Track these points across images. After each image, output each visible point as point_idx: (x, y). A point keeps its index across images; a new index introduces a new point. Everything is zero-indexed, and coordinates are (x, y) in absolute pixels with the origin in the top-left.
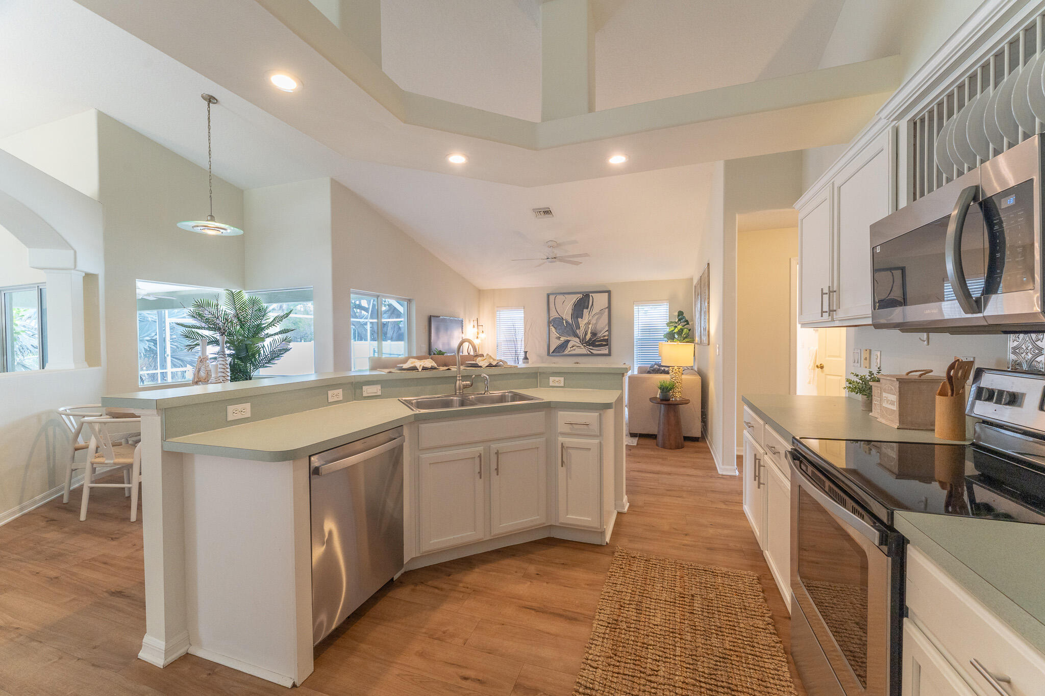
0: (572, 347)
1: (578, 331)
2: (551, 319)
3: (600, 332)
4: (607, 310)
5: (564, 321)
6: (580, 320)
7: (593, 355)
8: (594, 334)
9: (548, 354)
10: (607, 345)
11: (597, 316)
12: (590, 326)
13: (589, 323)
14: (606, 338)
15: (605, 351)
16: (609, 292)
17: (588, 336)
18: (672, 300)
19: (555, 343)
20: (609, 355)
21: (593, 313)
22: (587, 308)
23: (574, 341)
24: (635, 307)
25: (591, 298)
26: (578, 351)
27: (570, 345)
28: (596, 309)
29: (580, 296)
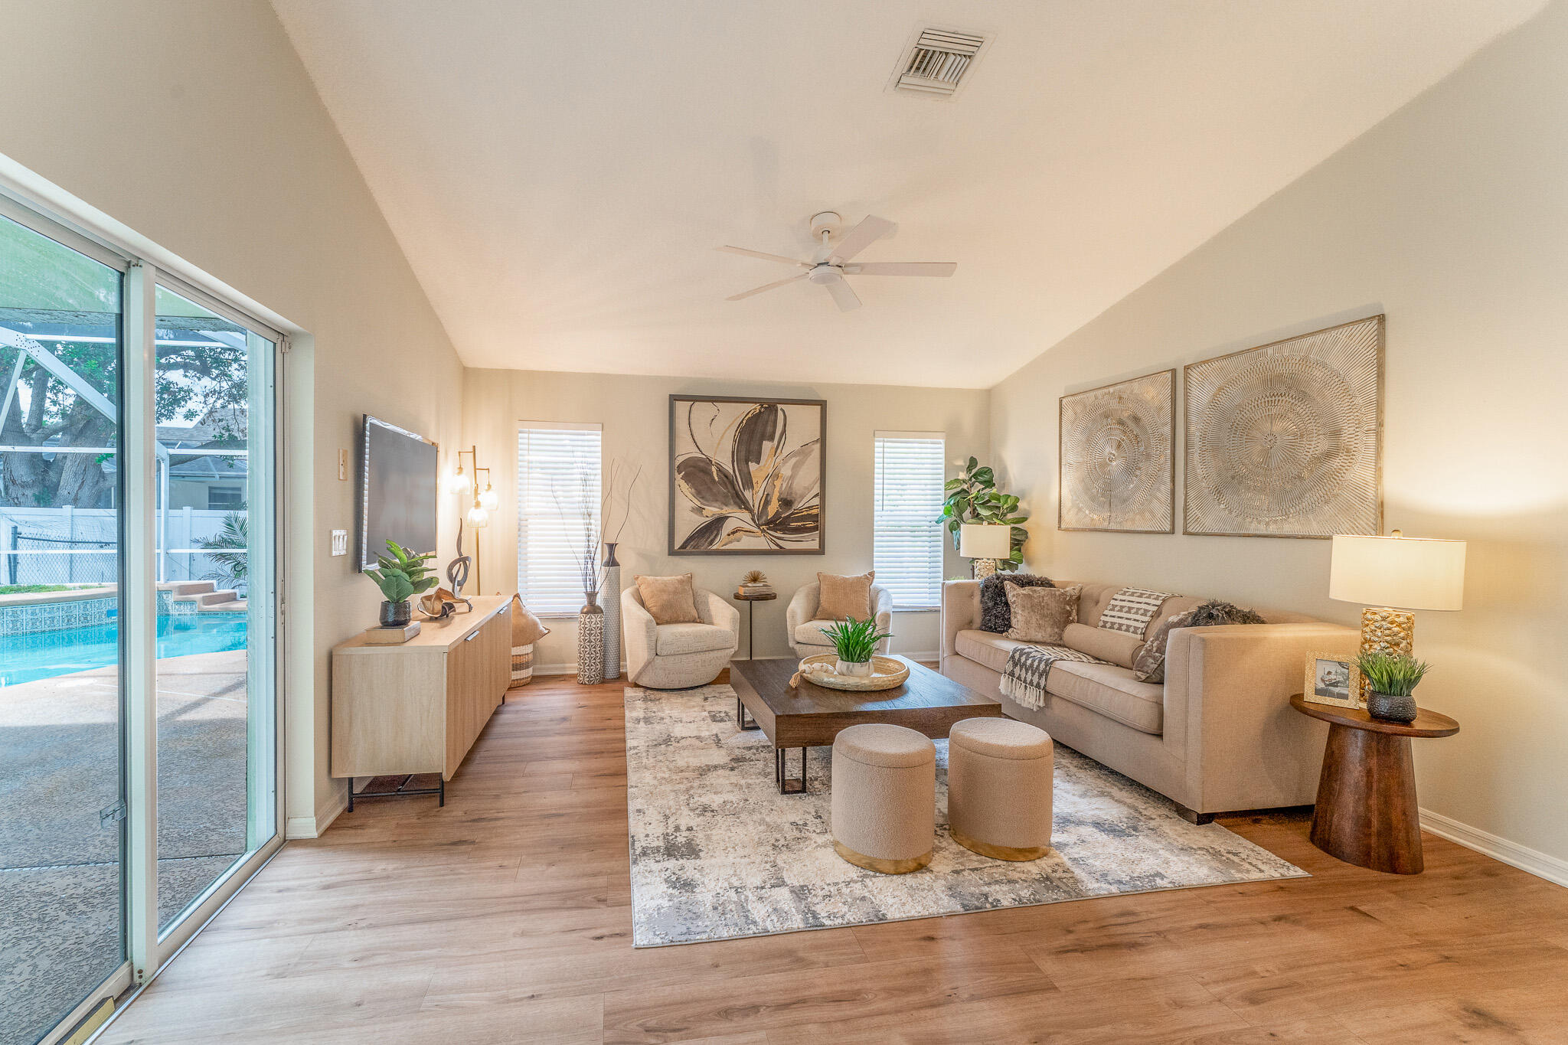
0: (733, 533)
1: (748, 494)
2: (680, 460)
3: (803, 497)
4: (818, 446)
5: (714, 469)
6: (753, 466)
7: (782, 552)
8: (786, 503)
9: (672, 552)
10: (815, 528)
11: (794, 460)
12: (778, 483)
13: (775, 476)
14: (815, 511)
15: (811, 542)
16: (822, 404)
17: (773, 508)
18: (952, 433)
19: (688, 522)
20: (821, 551)
21: (785, 452)
22: (771, 438)
23: (738, 518)
24: (876, 444)
25: (780, 414)
26: (746, 542)
27: (729, 526)
28: (792, 444)
29: (754, 408)
